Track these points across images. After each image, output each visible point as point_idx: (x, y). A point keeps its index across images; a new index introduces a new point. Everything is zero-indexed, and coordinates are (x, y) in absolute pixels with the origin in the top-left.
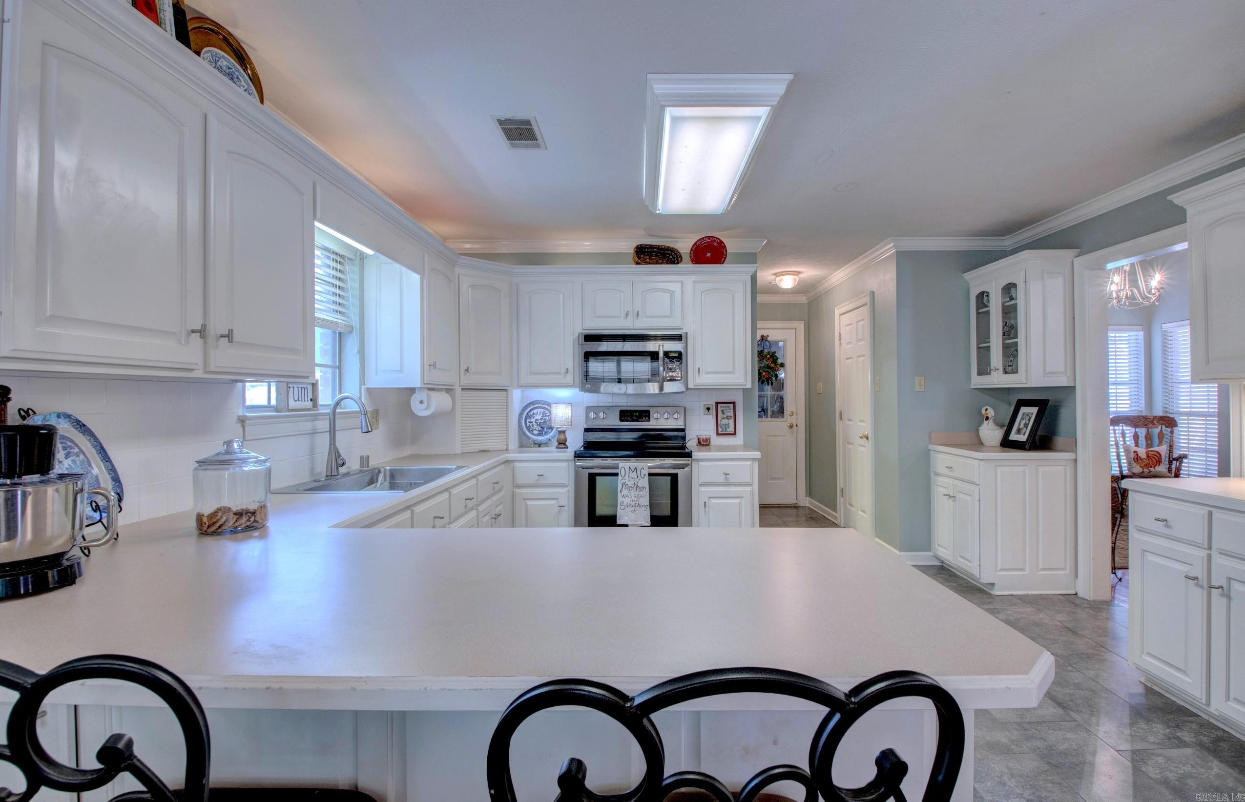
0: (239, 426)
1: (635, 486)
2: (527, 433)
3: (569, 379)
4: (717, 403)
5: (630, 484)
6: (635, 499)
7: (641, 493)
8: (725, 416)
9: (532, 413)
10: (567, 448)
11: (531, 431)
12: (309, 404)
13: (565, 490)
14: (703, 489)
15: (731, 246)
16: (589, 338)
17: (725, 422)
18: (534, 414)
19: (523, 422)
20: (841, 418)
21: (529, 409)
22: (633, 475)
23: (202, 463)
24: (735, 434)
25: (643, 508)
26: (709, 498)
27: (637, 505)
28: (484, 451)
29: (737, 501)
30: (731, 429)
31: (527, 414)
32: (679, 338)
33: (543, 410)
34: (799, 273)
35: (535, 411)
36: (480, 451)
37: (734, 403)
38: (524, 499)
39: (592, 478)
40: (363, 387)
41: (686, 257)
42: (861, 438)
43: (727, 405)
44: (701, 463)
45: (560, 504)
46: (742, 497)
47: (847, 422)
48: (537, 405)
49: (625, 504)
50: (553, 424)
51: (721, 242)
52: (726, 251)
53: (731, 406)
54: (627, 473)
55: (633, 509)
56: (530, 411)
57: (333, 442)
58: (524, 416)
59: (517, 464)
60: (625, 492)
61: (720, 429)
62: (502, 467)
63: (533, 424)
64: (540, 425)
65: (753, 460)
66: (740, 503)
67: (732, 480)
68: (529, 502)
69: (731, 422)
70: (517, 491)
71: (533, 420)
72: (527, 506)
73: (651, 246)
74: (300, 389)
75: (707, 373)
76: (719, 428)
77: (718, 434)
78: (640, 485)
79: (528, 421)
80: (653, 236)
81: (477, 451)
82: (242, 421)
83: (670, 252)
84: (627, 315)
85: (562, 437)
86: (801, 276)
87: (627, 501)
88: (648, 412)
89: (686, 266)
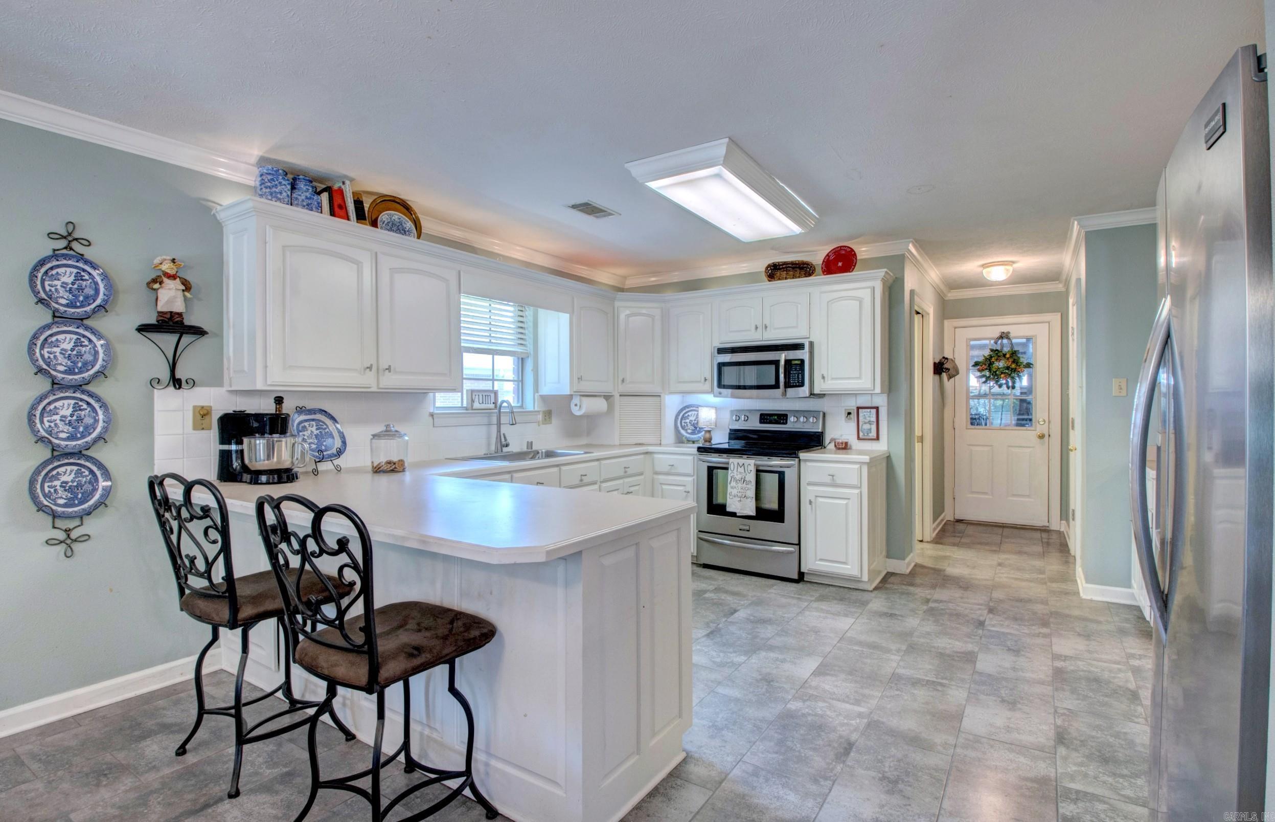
0: (431, 418)
1: (743, 480)
2: (682, 431)
3: (707, 386)
4: (858, 408)
5: (738, 477)
6: (742, 491)
7: (748, 486)
8: (867, 421)
9: (687, 415)
11: (685, 430)
12: (492, 406)
13: (690, 479)
14: (810, 488)
16: (721, 351)
17: (866, 427)
18: (688, 415)
19: (679, 422)
21: (684, 412)
22: (742, 470)
23: (374, 436)
24: (878, 438)
25: (749, 500)
26: (816, 496)
27: (743, 496)
28: (639, 444)
29: (844, 502)
30: (873, 434)
31: (683, 415)
33: (694, 413)
34: (1013, 262)
35: (690, 413)
36: (636, 444)
37: (877, 408)
38: (661, 484)
39: (712, 470)
40: (537, 394)
41: (819, 270)
43: (869, 410)
44: (809, 464)
45: (687, 490)
46: (849, 499)
48: (692, 409)
49: (733, 494)
50: (701, 425)
51: (852, 250)
52: (856, 259)
53: (874, 411)
54: (736, 468)
55: (739, 499)
56: (686, 413)
57: (499, 431)
58: (680, 417)
59: (656, 456)
60: (733, 484)
61: (861, 434)
62: (642, 456)
63: (687, 424)
64: (693, 425)
65: (862, 463)
66: (847, 504)
67: (839, 481)
68: (664, 487)
69: (874, 427)
70: (656, 477)
71: (688, 421)
72: (662, 489)
73: (785, 263)
74: (484, 397)
75: (833, 379)
76: (860, 432)
77: (859, 438)
78: (747, 479)
79: (683, 421)
80: (789, 253)
82: (432, 415)
83: (806, 266)
84: (757, 328)
85: (708, 435)
86: (1015, 265)
87: (734, 492)
88: (786, 416)
89: (818, 279)
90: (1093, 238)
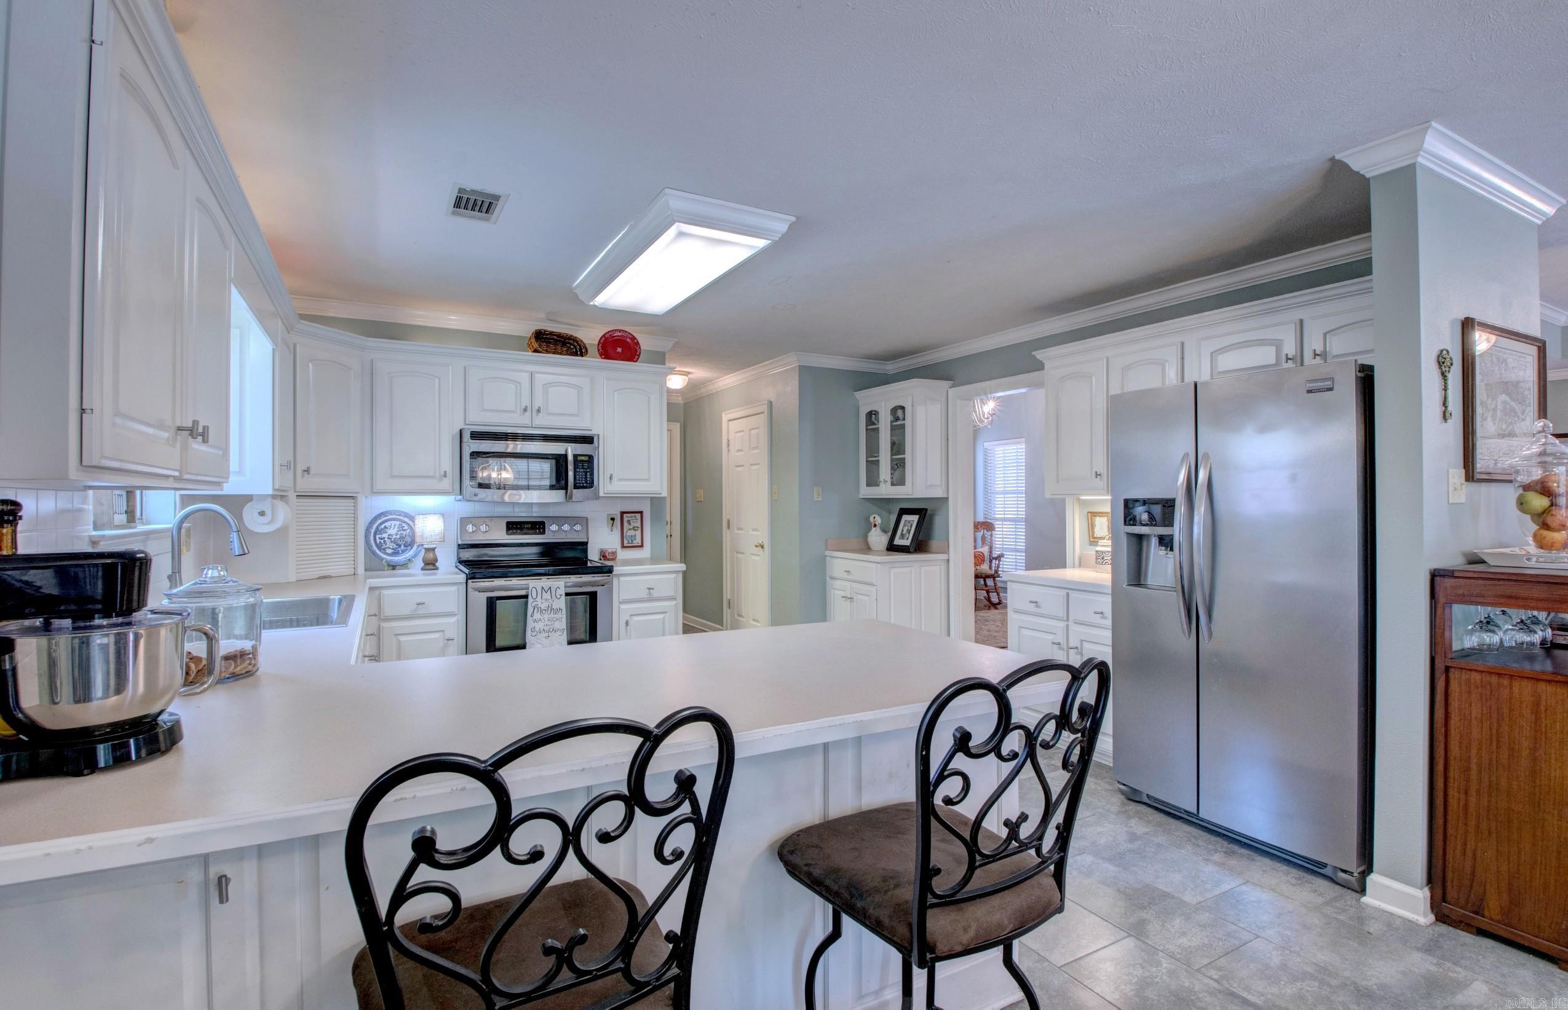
1: (550, 609)
2: (378, 552)
3: (446, 484)
4: (623, 513)
5: (543, 606)
6: (550, 623)
7: (555, 616)
8: (631, 527)
9: (383, 526)
10: (437, 569)
11: (384, 550)
13: (453, 620)
14: (623, 607)
15: (646, 343)
16: (477, 436)
17: (632, 533)
18: (385, 527)
19: (372, 538)
20: (729, 527)
21: (379, 521)
22: (547, 596)
24: (642, 546)
25: (559, 633)
26: (631, 615)
27: (552, 629)
28: (324, 577)
29: (661, 616)
30: (638, 541)
31: (377, 528)
32: (588, 440)
33: (398, 523)
34: (688, 373)
35: (387, 524)
36: (320, 578)
37: (641, 513)
38: (395, 635)
39: (491, 603)
41: (593, 350)
42: (757, 546)
43: (633, 515)
44: (622, 579)
45: (447, 637)
46: (665, 612)
47: (736, 531)
48: (390, 517)
49: (537, 629)
50: (416, 540)
51: (633, 338)
52: (640, 348)
53: (638, 516)
54: (539, 594)
55: (547, 634)
56: (381, 524)
58: (373, 531)
59: (385, 592)
60: (537, 616)
61: (626, 542)
63: (384, 541)
64: (394, 542)
65: (677, 572)
66: (664, 618)
67: (655, 593)
68: (402, 638)
69: (638, 533)
70: (384, 625)
71: (385, 535)
72: (399, 642)
73: (551, 333)
75: (620, 480)
76: (625, 540)
77: (623, 547)
78: (555, 607)
79: (377, 536)
80: (554, 320)
81: (317, 577)
82: (95, 542)
83: (572, 342)
84: (525, 410)
85: (431, 555)
86: (690, 376)
87: (539, 626)
88: (543, 523)
89: (593, 360)
90: (805, 372)
